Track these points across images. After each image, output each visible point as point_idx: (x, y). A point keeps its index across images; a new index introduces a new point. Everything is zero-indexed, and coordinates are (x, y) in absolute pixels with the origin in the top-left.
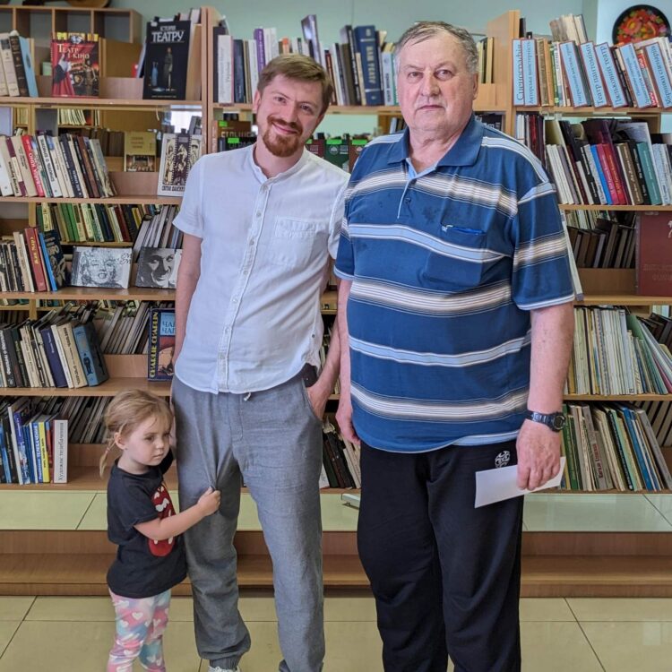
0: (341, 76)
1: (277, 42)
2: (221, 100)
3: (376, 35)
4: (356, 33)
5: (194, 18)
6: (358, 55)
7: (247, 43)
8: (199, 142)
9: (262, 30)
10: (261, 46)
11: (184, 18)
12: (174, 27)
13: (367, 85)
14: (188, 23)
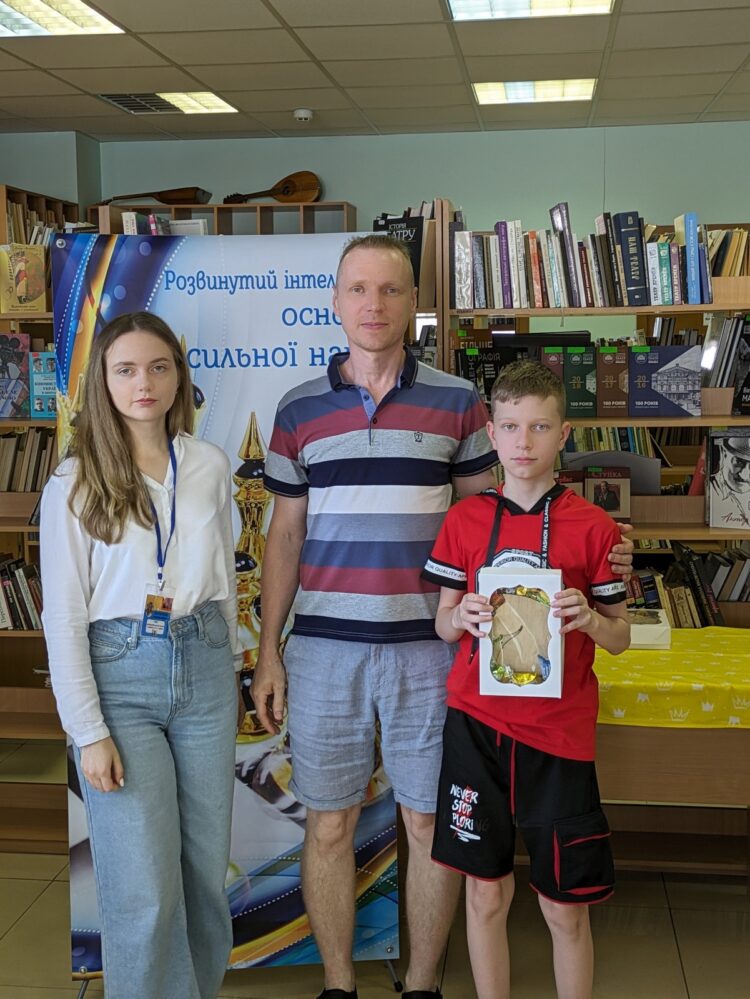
0: (599, 272)
1: (521, 236)
2: (459, 306)
3: (639, 223)
4: (615, 221)
5: (426, 214)
6: (618, 248)
7: (488, 239)
8: (433, 354)
9: (505, 224)
10: (504, 241)
11: (414, 214)
12: (404, 225)
13: (629, 283)
14: (420, 219)
